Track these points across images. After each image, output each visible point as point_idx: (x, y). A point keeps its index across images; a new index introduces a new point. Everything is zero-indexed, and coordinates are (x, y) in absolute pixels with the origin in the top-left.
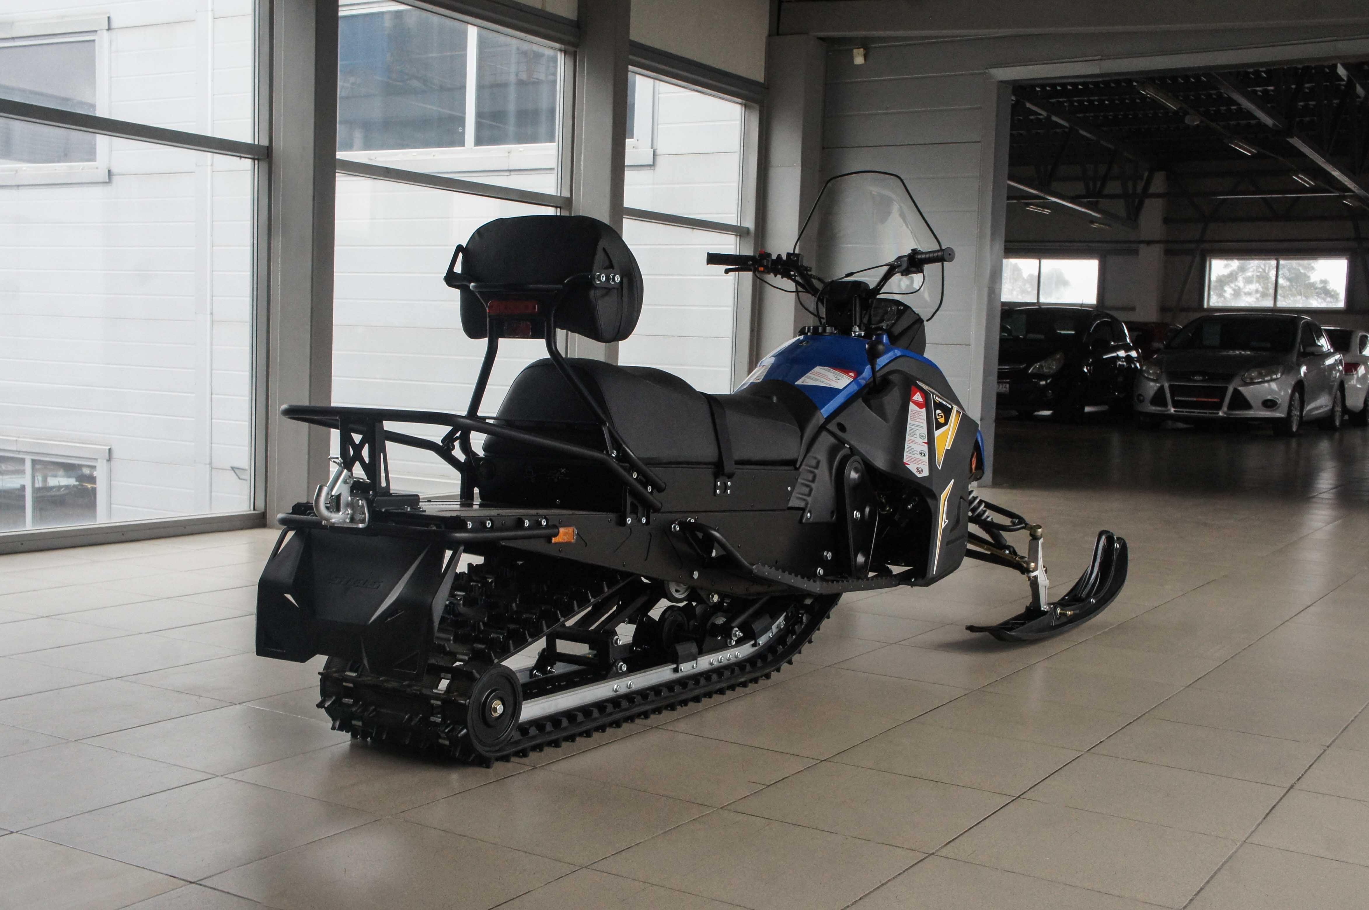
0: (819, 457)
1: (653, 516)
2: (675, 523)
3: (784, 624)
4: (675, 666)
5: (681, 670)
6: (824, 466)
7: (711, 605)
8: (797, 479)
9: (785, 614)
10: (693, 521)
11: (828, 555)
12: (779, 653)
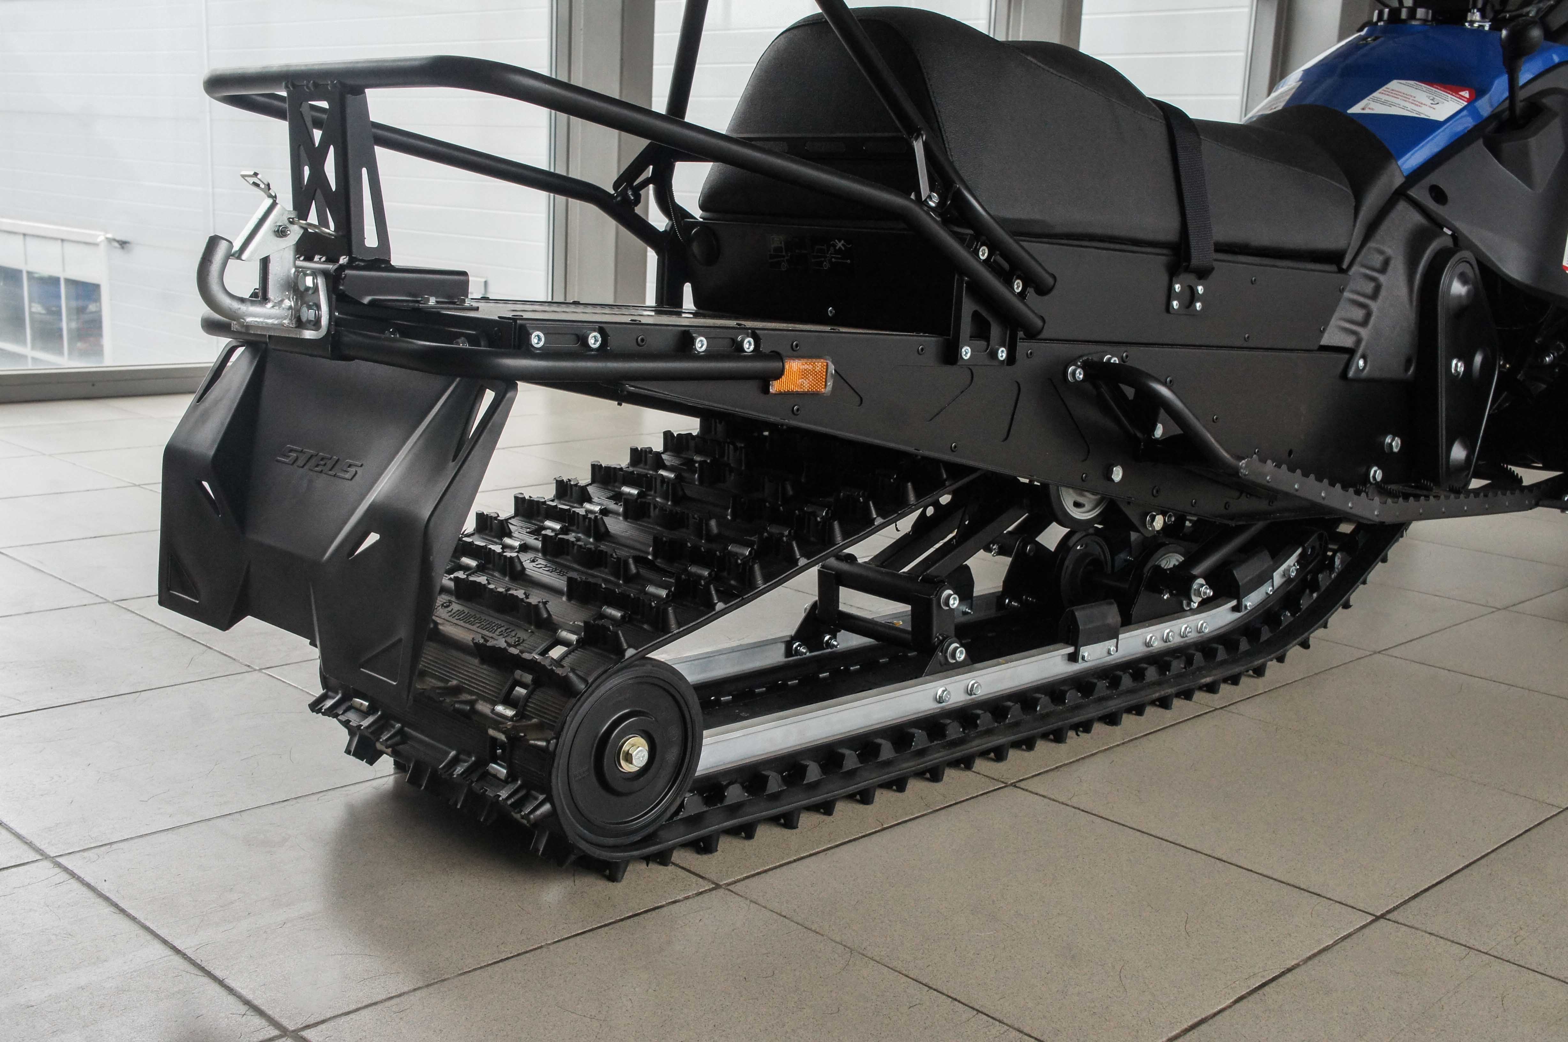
0: (1389, 251)
1: (1023, 347)
2: (1075, 364)
3: (1297, 570)
4: (1071, 649)
5: (1083, 658)
6: (1398, 267)
7: (1148, 535)
8: (1342, 291)
9: (1299, 551)
10: (1116, 360)
11: (1393, 444)
12: (1284, 624)
